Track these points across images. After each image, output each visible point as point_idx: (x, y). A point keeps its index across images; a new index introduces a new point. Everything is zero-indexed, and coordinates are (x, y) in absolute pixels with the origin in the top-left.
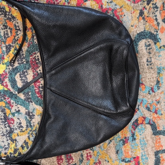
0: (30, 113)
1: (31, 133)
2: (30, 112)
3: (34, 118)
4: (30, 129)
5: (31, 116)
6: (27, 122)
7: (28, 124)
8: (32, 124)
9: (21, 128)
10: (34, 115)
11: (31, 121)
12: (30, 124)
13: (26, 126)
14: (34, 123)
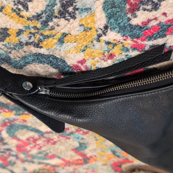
0: (72, 5)
1: (33, 31)
2: (74, 4)
3: (68, 20)
4: (39, 25)
5: (68, 12)
6: (45, 11)
7: (44, 15)
8: (51, 24)
9: (20, 7)
10: (74, 18)
11: (56, 17)
12: (47, 19)
13: (34, 14)
14: (58, 25)
